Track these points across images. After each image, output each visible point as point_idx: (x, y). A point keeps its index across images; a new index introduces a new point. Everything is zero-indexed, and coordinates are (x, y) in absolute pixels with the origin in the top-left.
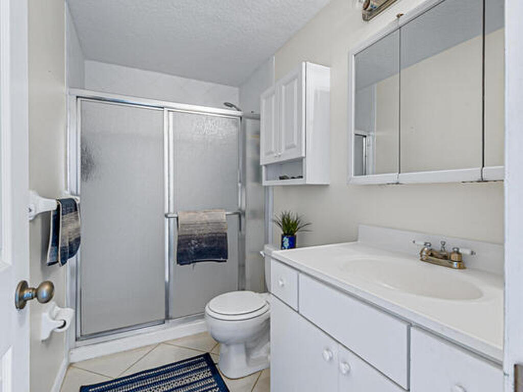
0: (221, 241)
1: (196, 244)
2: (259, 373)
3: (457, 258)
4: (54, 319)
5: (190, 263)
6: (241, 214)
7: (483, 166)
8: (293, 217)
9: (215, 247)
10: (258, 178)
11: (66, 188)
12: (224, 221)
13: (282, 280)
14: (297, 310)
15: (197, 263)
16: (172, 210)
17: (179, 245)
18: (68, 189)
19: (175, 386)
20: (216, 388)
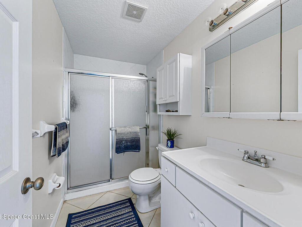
0: (137, 142)
1: (125, 143)
2: (156, 210)
3: (264, 161)
4: (55, 183)
5: (122, 153)
6: (147, 128)
7: (281, 112)
8: (173, 131)
9: (134, 144)
10: (155, 110)
11: (63, 117)
12: (139, 132)
13: (167, 169)
14: (175, 186)
15: (125, 152)
16: (113, 126)
17: (117, 144)
18: (64, 117)
19: (114, 216)
20: (133, 218)
